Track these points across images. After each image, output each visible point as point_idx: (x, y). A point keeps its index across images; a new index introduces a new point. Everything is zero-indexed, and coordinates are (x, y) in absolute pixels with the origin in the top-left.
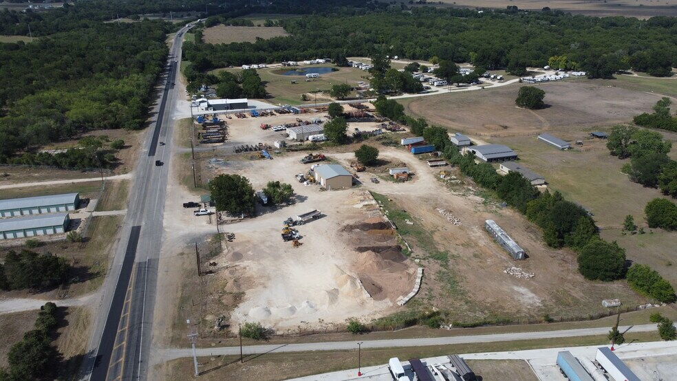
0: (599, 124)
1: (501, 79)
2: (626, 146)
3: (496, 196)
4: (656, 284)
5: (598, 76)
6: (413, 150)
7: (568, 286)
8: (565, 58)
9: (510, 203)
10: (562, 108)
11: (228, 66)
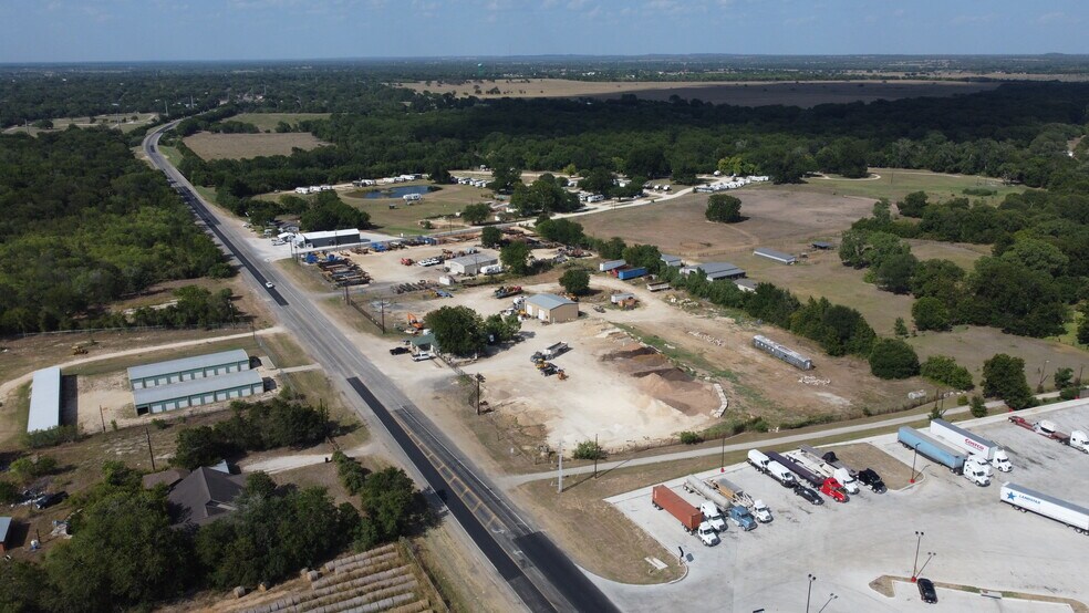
0: (814, 234)
1: (668, 189)
2: (861, 254)
3: (746, 314)
4: (954, 372)
5: (785, 181)
6: (621, 274)
7: (868, 388)
8: (739, 159)
9: (767, 320)
10: (763, 220)
11: (272, 190)
